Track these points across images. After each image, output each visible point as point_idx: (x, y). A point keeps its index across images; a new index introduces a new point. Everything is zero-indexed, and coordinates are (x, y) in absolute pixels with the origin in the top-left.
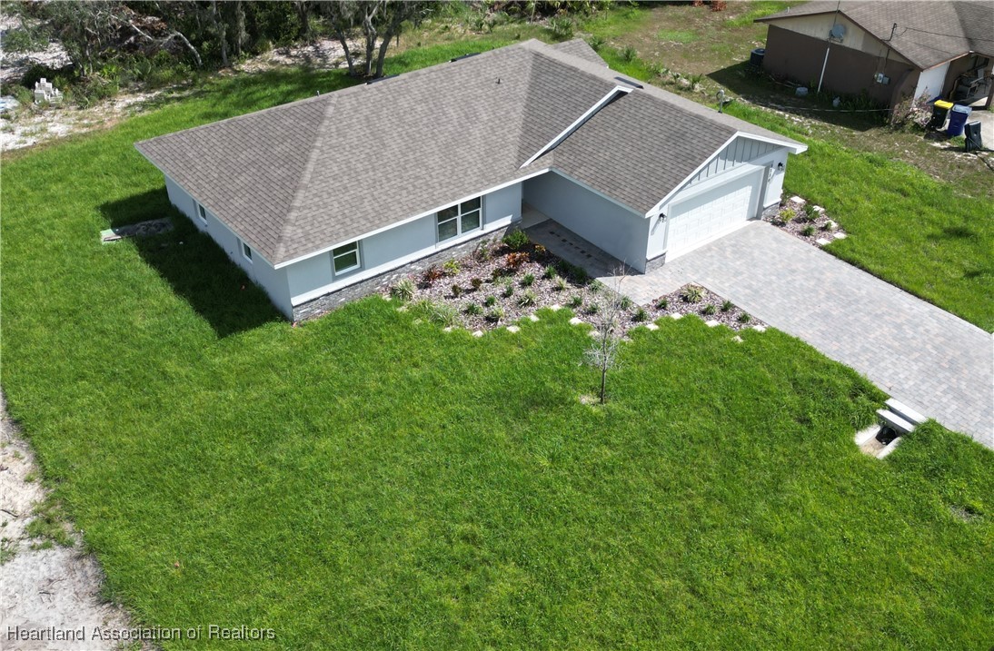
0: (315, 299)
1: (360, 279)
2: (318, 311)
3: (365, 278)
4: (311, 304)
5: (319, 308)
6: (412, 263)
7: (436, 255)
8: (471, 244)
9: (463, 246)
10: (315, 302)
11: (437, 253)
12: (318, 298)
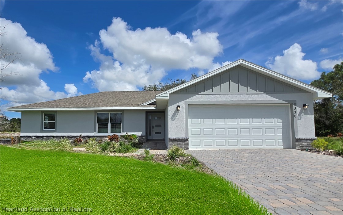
4: (28, 138)
11: (94, 136)
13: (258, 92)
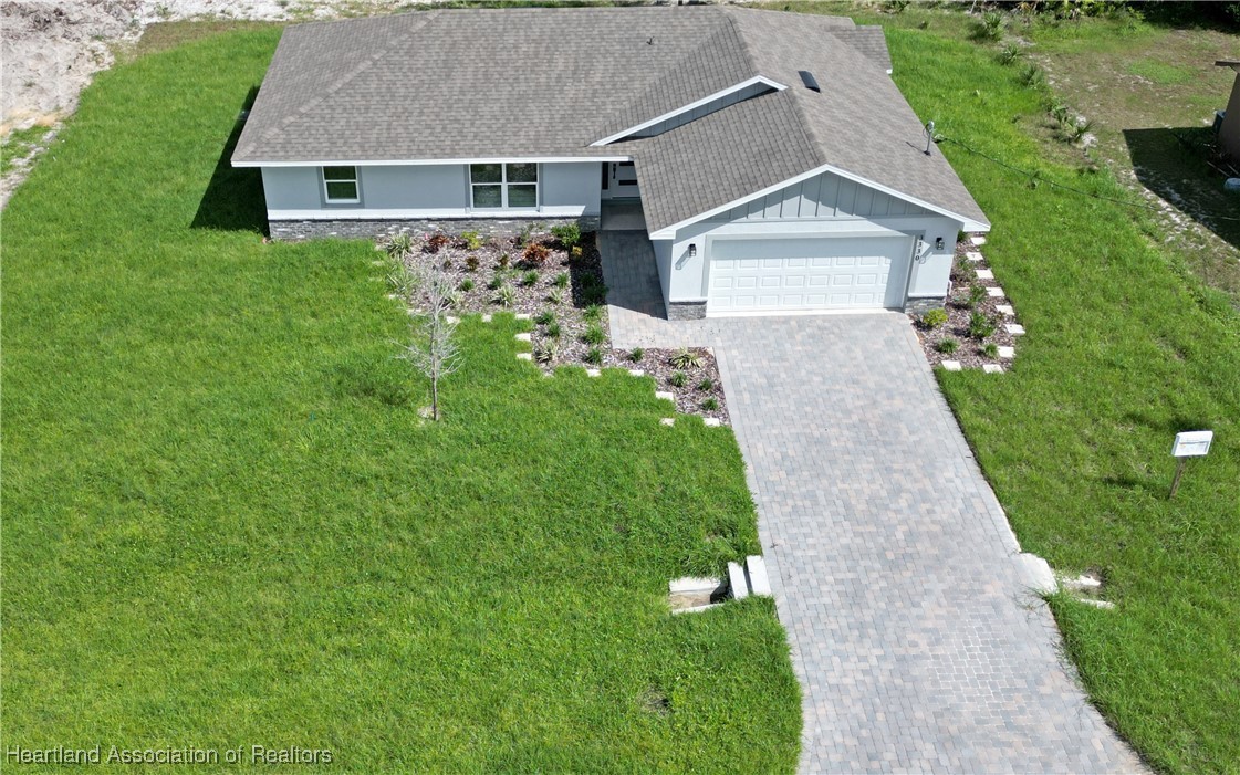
0: (297, 221)
1: (356, 217)
2: (301, 236)
3: (363, 217)
4: (292, 225)
5: (302, 233)
6: (429, 220)
7: (467, 222)
8: (519, 224)
9: (507, 222)
10: (298, 224)
11: (467, 219)
12: (301, 221)
13: (855, 217)
